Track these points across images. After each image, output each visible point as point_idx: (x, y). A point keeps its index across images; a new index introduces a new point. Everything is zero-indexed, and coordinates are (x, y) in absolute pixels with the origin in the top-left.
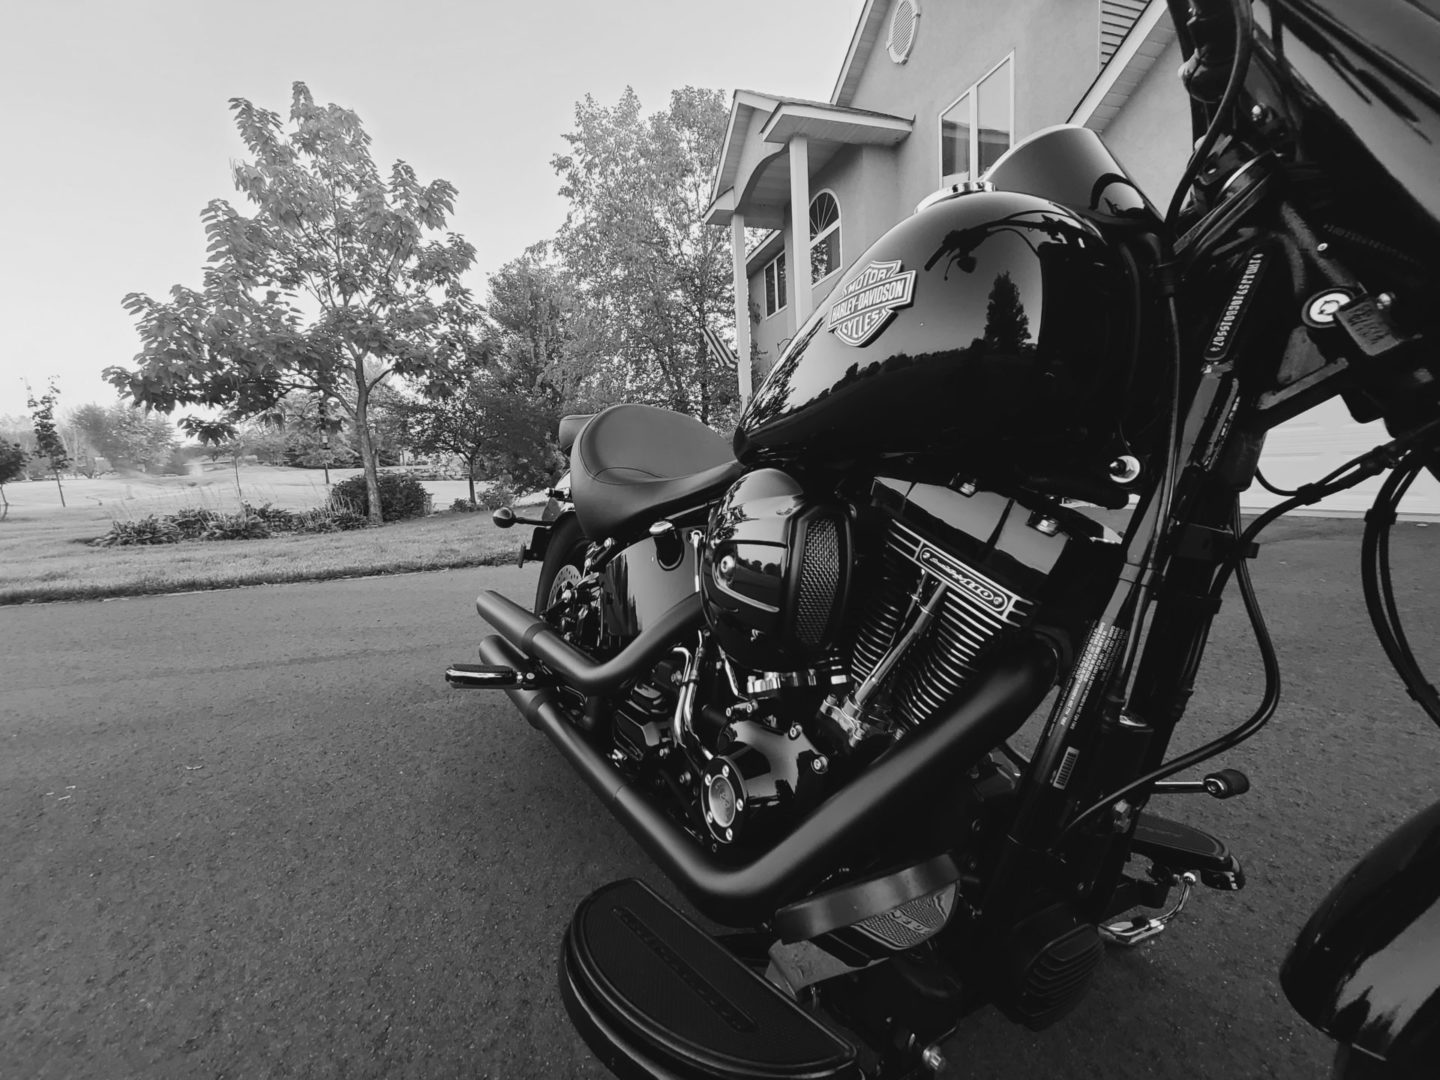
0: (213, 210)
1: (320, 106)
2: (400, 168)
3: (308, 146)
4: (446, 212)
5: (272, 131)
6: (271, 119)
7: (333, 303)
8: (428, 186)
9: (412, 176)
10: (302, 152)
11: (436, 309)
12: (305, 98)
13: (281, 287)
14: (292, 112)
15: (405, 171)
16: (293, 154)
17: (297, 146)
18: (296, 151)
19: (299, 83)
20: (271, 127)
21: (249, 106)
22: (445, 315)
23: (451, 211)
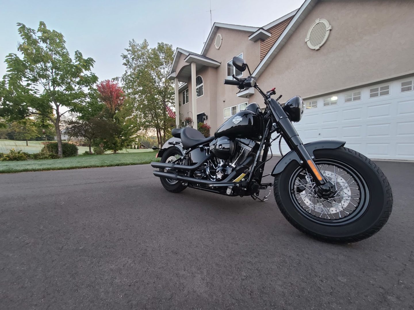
0: (11, 56)
1: (48, 29)
2: (77, 53)
3: (44, 41)
4: (91, 67)
5: (32, 35)
6: (32, 31)
7: (49, 88)
8: (86, 58)
9: (81, 55)
10: (42, 42)
11: (85, 94)
12: (44, 27)
13: (31, 82)
14: (39, 29)
15: (79, 54)
16: (38, 42)
17: (40, 40)
18: (39, 42)
19: (42, 22)
20: (32, 33)
21: (24, 26)
22: (88, 96)
23: (93, 66)
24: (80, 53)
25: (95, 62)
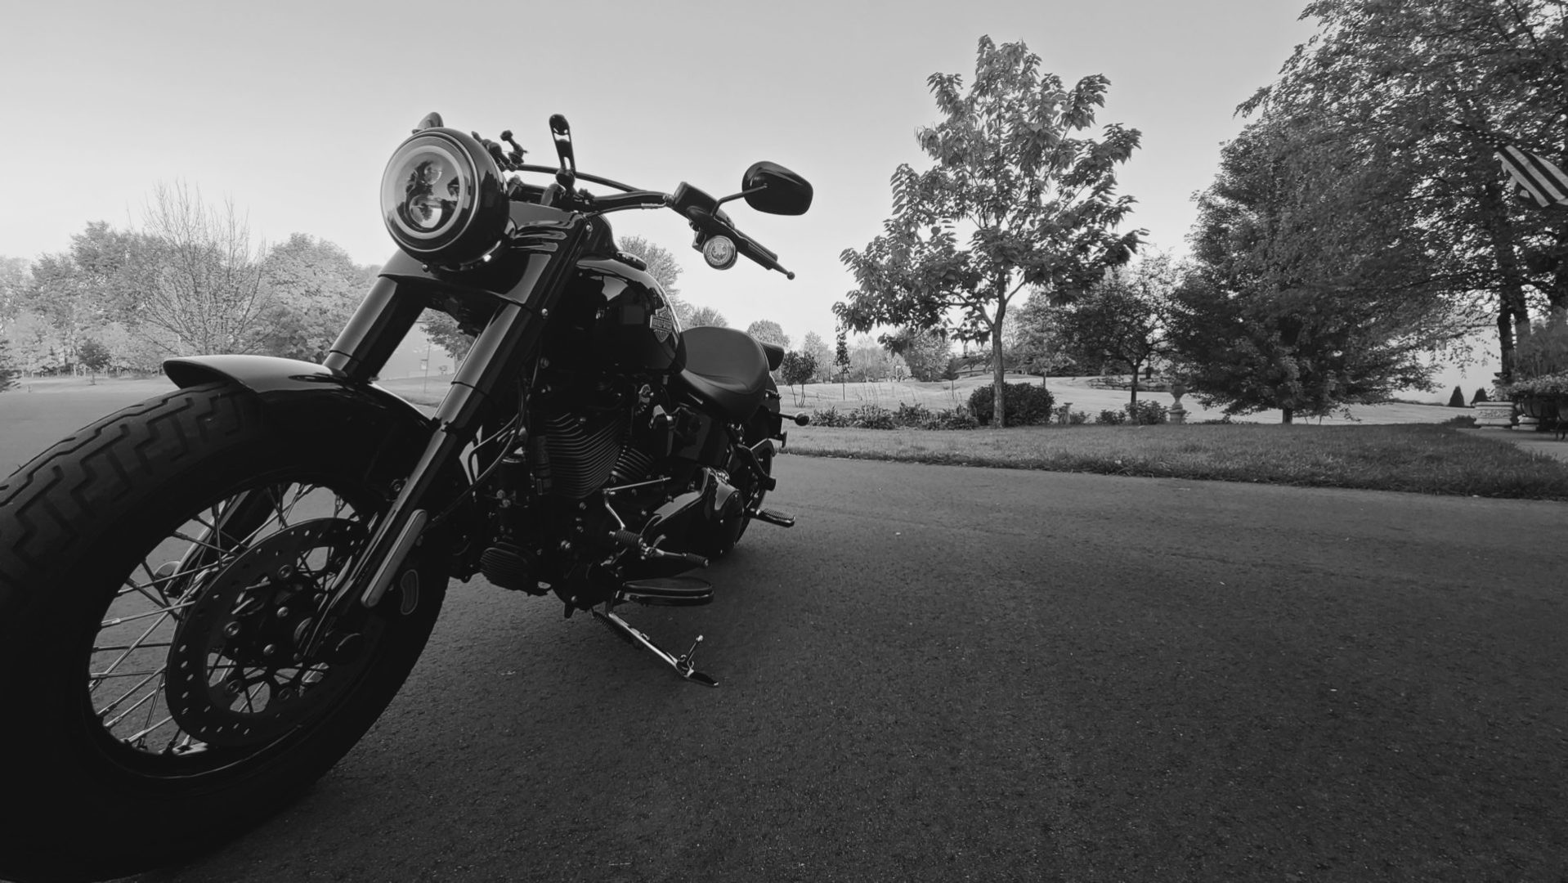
1: (997, 50)
2: (1048, 81)
3: (984, 90)
4: (1095, 107)
5: (956, 90)
6: (956, 80)
7: (986, 225)
9: (1059, 86)
12: (988, 48)
13: (944, 222)
14: (978, 64)
15: (1053, 82)
17: (975, 94)
18: (975, 99)
19: (985, 37)
20: (955, 85)
21: (940, 77)
24: (1054, 77)
25: (1108, 83)
